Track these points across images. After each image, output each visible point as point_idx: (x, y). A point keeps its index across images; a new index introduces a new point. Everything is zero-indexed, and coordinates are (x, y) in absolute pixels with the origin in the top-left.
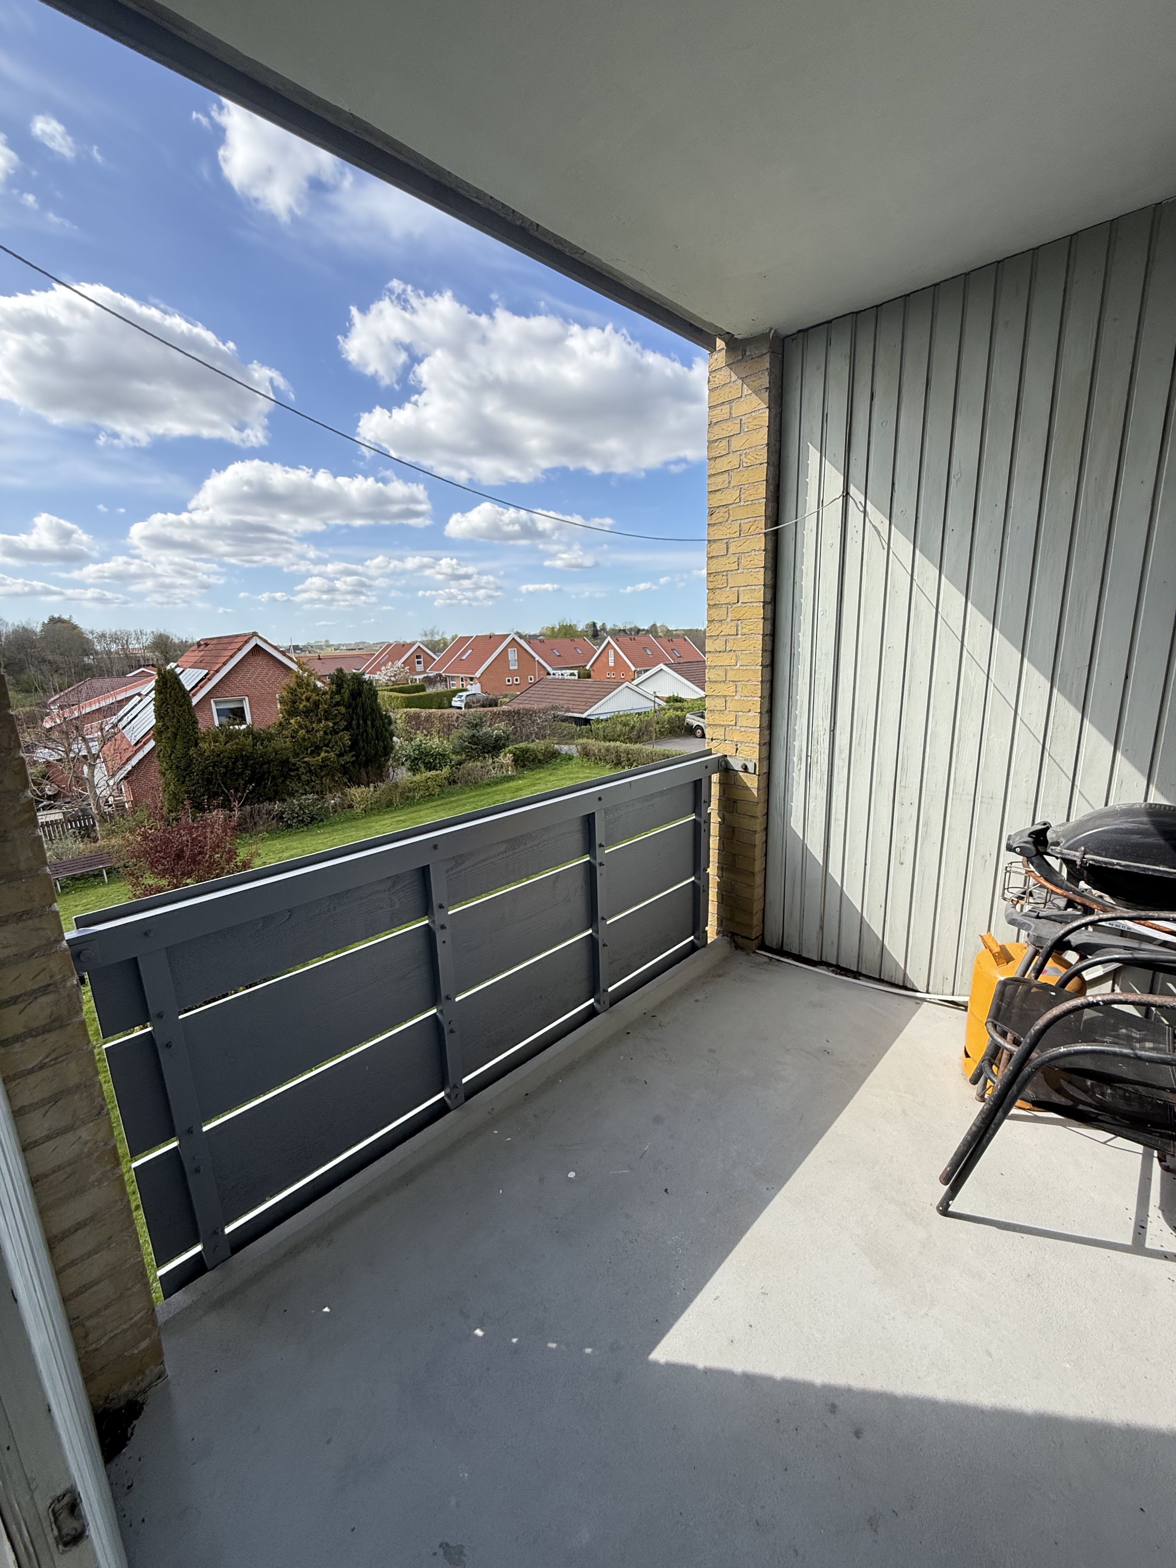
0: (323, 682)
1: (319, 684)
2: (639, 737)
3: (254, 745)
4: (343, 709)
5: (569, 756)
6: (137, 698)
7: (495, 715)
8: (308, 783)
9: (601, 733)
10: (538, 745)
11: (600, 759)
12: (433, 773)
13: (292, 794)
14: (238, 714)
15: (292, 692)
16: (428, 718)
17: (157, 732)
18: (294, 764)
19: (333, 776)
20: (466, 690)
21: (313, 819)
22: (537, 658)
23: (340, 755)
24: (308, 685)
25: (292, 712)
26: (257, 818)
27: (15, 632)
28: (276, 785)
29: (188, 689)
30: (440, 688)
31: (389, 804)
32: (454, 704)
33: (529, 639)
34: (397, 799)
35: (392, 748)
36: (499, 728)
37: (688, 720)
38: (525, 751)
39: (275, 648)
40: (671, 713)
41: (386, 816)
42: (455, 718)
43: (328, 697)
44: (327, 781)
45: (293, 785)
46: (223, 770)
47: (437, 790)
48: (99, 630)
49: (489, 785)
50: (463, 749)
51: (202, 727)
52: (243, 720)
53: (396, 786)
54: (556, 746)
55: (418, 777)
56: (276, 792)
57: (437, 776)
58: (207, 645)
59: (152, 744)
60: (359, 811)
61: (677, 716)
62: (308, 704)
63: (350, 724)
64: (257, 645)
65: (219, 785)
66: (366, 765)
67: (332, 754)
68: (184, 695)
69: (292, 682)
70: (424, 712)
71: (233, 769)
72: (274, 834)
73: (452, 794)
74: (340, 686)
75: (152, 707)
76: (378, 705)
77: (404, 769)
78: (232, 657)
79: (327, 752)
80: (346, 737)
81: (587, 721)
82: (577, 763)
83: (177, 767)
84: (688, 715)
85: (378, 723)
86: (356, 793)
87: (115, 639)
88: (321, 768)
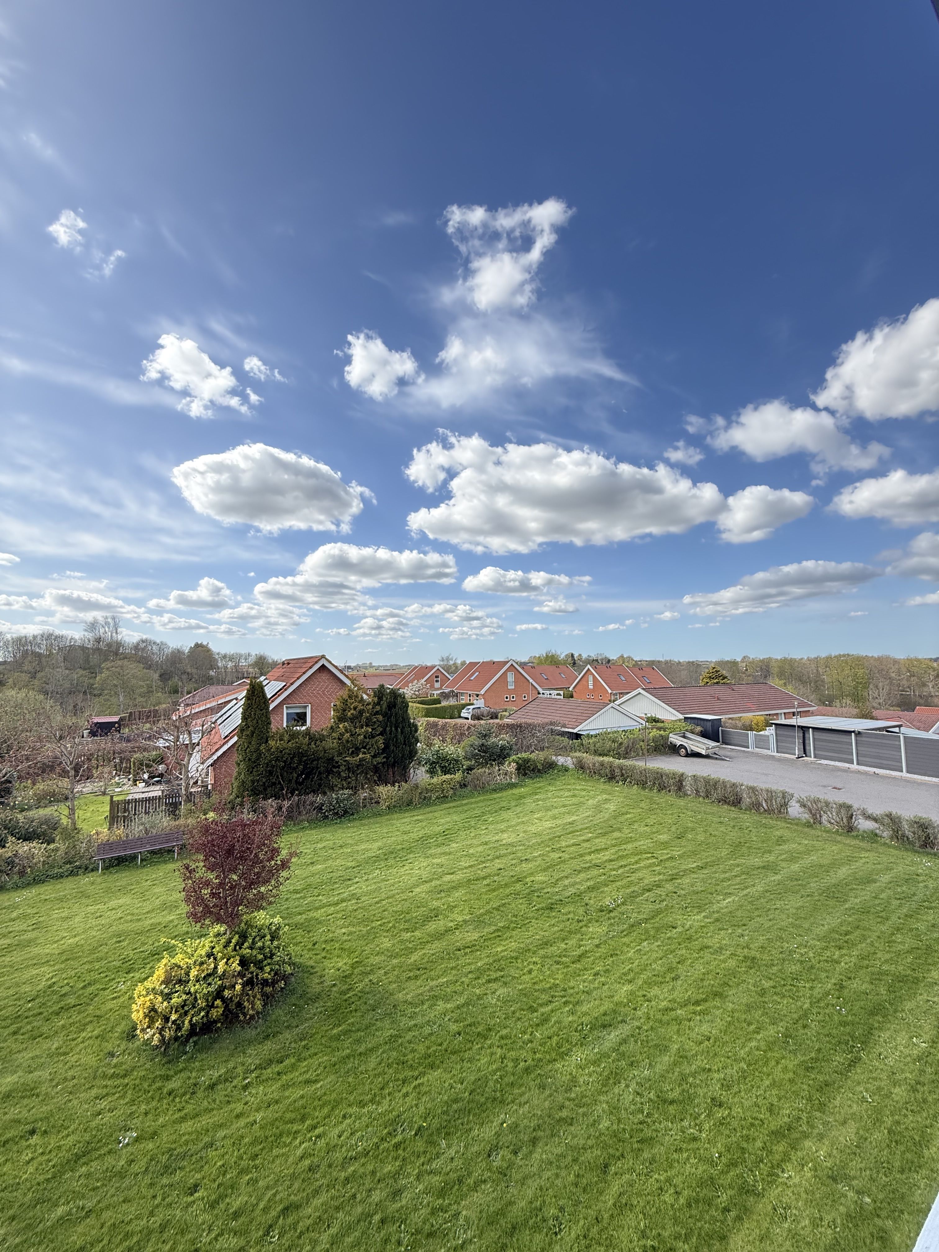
0: (367, 695)
1: (365, 697)
2: (627, 753)
3: (310, 744)
4: (380, 718)
5: (566, 767)
6: (235, 702)
7: (501, 727)
8: (346, 779)
9: (592, 748)
10: (537, 756)
11: (595, 773)
12: (448, 776)
13: (332, 789)
14: (301, 718)
15: (345, 702)
16: (444, 727)
17: (241, 730)
18: (337, 762)
19: (366, 774)
20: (472, 704)
21: (346, 812)
22: (531, 681)
23: (374, 757)
24: (357, 696)
25: (341, 719)
26: (302, 809)
27: (173, 652)
28: (321, 779)
29: (269, 697)
30: (452, 702)
31: (409, 803)
32: (462, 715)
33: (523, 665)
34: (416, 800)
35: (416, 753)
36: (503, 739)
37: (671, 739)
38: (527, 761)
39: (336, 667)
40: (655, 733)
41: (406, 815)
42: (466, 727)
43: (371, 707)
44: (361, 778)
45: (334, 780)
46: (282, 764)
47: (451, 792)
48: (223, 652)
49: (495, 790)
50: (474, 756)
51: (273, 727)
52: (304, 723)
53: (417, 786)
54: (554, 758)
55: (435, 780)
56: (320, 785)
57: (451, 779)
58: (288, 664)
59: (235, 739)
60: (384, 807)
61: (661, 736)
62: (354, 712)
63: (385, 730)
64: (323, 666)
65: (278, 777)
66: (393, 766)
67: (368, 756)
68: (266, 702)
69: (344, 694)
70: (441, 722)
71: (291, 763)
72: (314, 823)
73: (463, 797)
74: (380, 699)
75: (241, 710)
76: (408, 715)
77: (423, 769)
78: (304, 673)
79: (364, 753)
80: (380, 740)
81: (578, 736)
82: (573, 774)
83: (249, 760)
84: (671, 735)
85: (407, 730)
86: (384, 790)
87: (231, 658)
88: (358, 766)
